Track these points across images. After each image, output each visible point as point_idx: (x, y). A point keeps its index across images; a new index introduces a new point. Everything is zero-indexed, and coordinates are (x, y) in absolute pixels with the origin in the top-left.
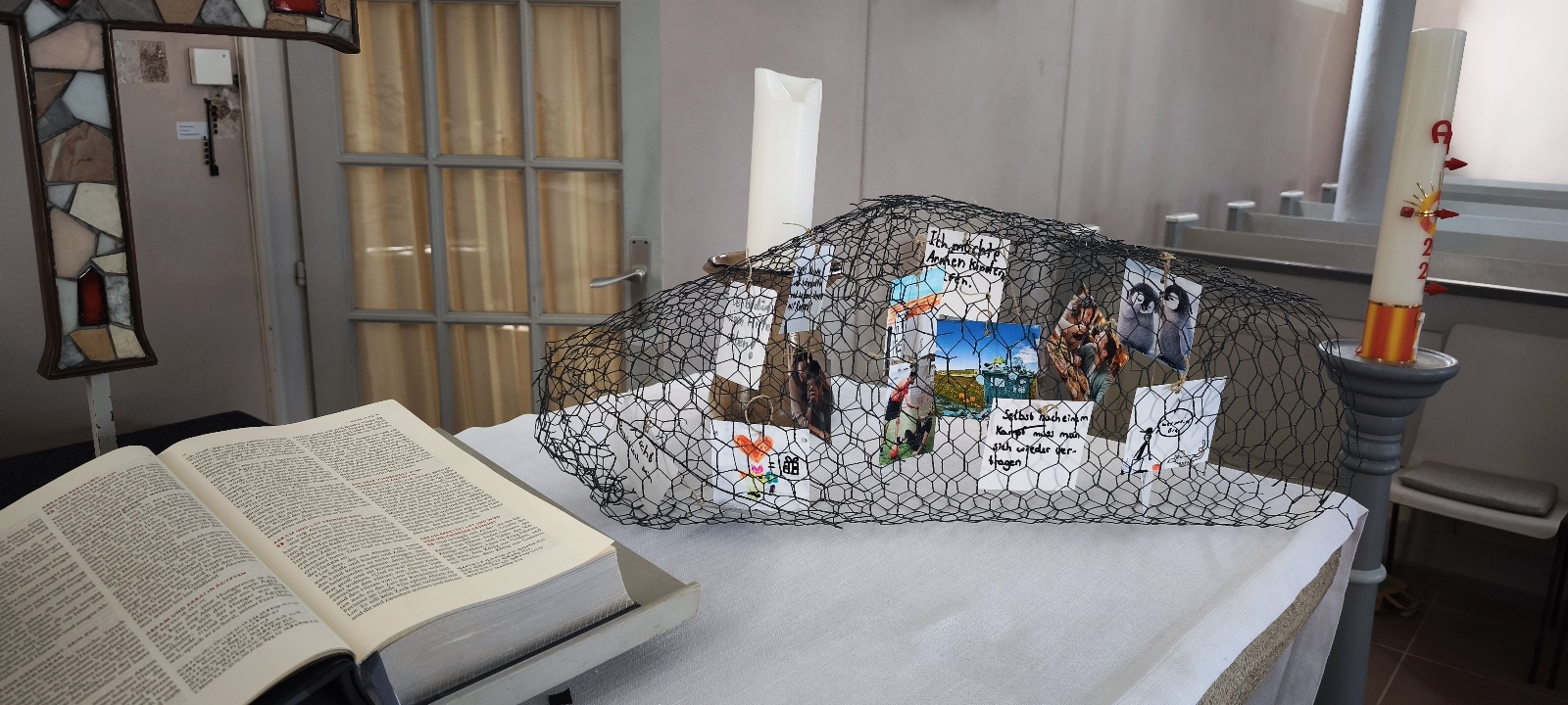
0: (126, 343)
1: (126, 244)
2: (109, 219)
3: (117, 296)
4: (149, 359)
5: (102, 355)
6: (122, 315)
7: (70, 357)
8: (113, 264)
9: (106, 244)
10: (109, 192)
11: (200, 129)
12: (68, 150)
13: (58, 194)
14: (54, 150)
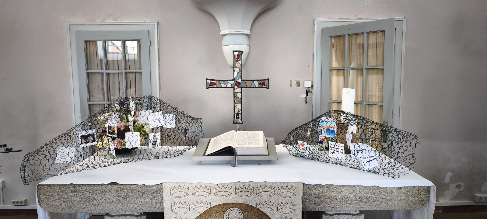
0: (240, 121)
1: (241, 110)
2: (240, 108)
3: (240, 116)
4: (242, 123)
5: (238, 122)
6: (240, 118)
7: (235, 122)
8: (240, 112)
9: (240, 110)
10: (240, 105)
11: (305, 95)
12: (237, 100)
13: (236, 105)
14: (236, 100)
